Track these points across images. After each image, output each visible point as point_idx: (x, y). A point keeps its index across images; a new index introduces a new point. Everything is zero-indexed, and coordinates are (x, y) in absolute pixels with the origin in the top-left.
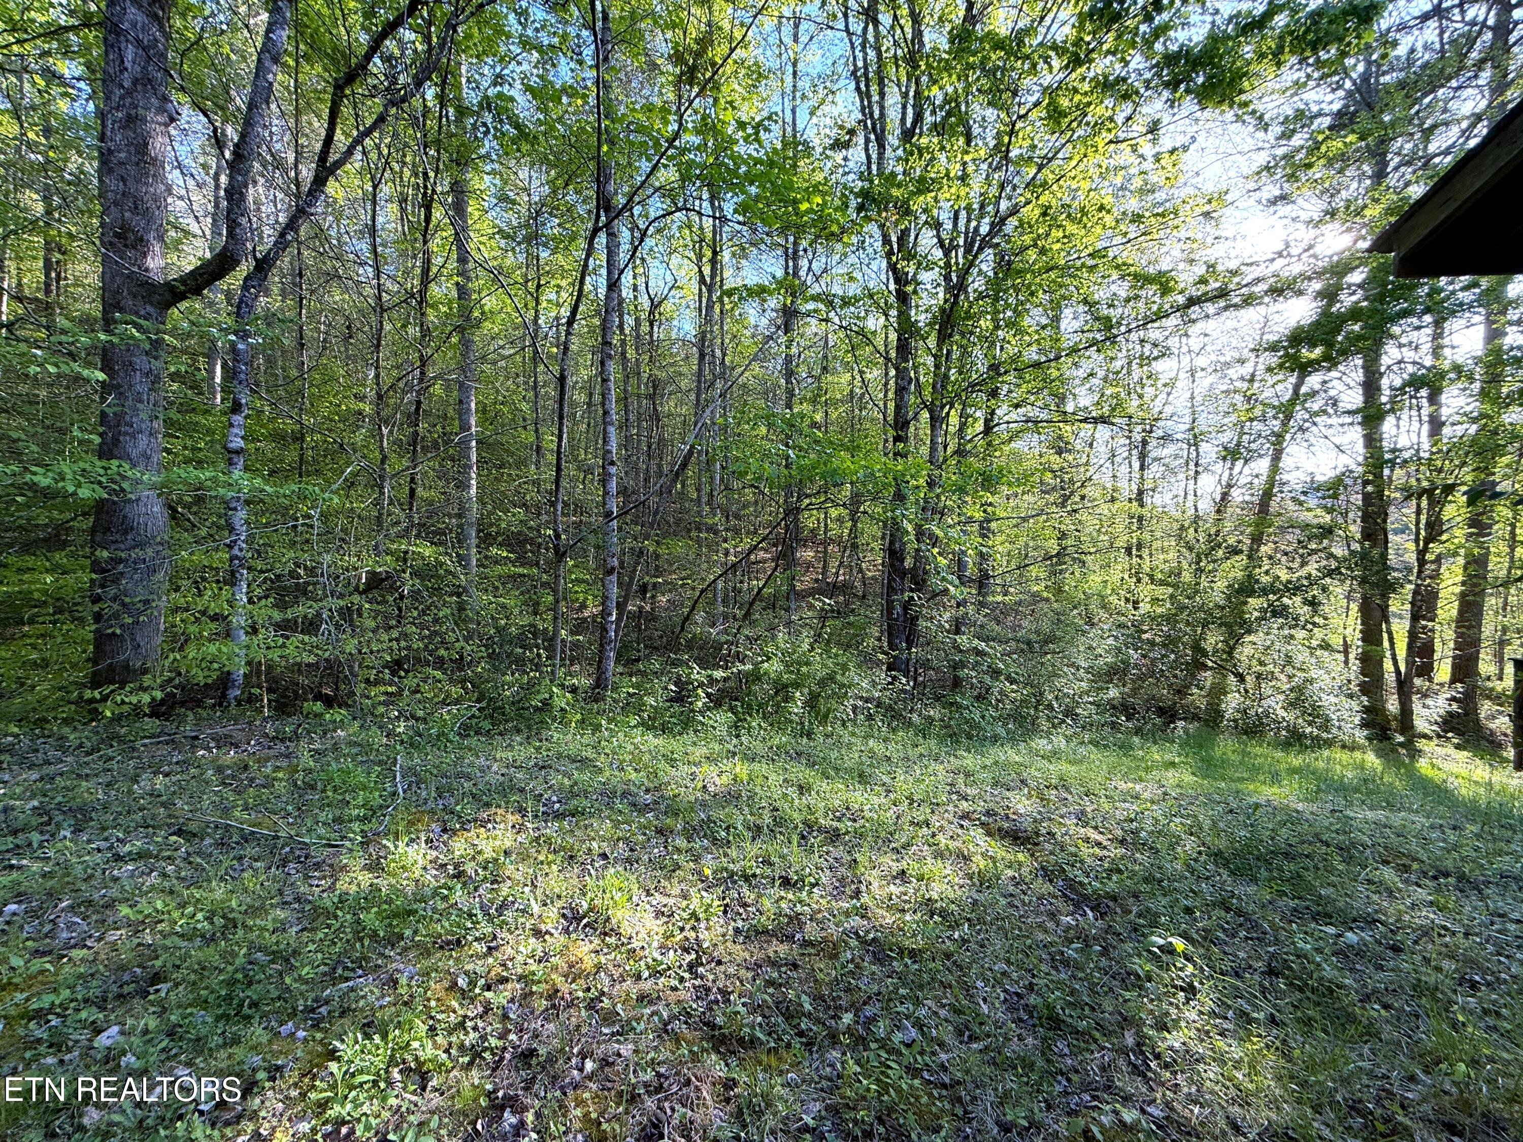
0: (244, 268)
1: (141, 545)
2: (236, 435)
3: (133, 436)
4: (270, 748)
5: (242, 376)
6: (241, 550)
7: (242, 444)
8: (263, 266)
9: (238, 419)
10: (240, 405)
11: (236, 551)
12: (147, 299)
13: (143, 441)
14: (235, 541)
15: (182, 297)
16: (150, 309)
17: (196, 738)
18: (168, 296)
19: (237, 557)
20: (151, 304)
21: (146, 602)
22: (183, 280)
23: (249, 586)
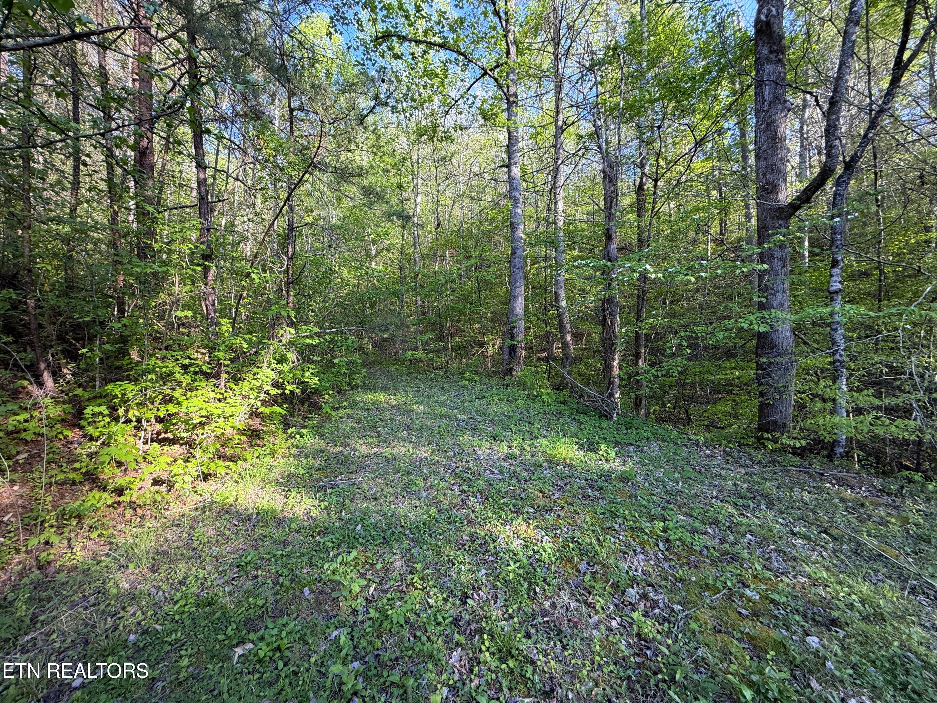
0: (839, 170)
1: (780, 355)
2: (835, 282)
3: (774, 295)
4: (878, 496)
5: (838, 242)
6: (841, 356)
7: (840, 286)
8: (850, 166)
9: (836, 271)
10: (837, 262)
11: (837, 357)
12: (779, 218)
13: (779, 296)
14: (837, 351)
15: (799, 207)
16: (781, 222)
17: (822, 474)
18: (791, 211)
19: (838, 361)
20: (782, 219)
21: (784, 387)
22: (798, 198)
23: (847, 379)
